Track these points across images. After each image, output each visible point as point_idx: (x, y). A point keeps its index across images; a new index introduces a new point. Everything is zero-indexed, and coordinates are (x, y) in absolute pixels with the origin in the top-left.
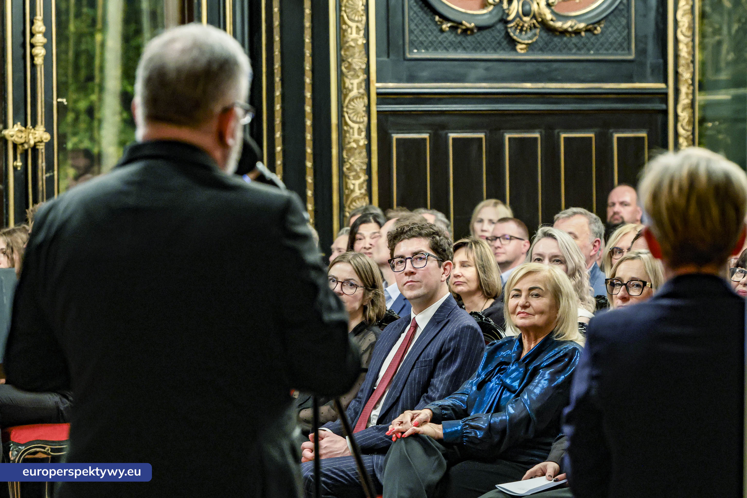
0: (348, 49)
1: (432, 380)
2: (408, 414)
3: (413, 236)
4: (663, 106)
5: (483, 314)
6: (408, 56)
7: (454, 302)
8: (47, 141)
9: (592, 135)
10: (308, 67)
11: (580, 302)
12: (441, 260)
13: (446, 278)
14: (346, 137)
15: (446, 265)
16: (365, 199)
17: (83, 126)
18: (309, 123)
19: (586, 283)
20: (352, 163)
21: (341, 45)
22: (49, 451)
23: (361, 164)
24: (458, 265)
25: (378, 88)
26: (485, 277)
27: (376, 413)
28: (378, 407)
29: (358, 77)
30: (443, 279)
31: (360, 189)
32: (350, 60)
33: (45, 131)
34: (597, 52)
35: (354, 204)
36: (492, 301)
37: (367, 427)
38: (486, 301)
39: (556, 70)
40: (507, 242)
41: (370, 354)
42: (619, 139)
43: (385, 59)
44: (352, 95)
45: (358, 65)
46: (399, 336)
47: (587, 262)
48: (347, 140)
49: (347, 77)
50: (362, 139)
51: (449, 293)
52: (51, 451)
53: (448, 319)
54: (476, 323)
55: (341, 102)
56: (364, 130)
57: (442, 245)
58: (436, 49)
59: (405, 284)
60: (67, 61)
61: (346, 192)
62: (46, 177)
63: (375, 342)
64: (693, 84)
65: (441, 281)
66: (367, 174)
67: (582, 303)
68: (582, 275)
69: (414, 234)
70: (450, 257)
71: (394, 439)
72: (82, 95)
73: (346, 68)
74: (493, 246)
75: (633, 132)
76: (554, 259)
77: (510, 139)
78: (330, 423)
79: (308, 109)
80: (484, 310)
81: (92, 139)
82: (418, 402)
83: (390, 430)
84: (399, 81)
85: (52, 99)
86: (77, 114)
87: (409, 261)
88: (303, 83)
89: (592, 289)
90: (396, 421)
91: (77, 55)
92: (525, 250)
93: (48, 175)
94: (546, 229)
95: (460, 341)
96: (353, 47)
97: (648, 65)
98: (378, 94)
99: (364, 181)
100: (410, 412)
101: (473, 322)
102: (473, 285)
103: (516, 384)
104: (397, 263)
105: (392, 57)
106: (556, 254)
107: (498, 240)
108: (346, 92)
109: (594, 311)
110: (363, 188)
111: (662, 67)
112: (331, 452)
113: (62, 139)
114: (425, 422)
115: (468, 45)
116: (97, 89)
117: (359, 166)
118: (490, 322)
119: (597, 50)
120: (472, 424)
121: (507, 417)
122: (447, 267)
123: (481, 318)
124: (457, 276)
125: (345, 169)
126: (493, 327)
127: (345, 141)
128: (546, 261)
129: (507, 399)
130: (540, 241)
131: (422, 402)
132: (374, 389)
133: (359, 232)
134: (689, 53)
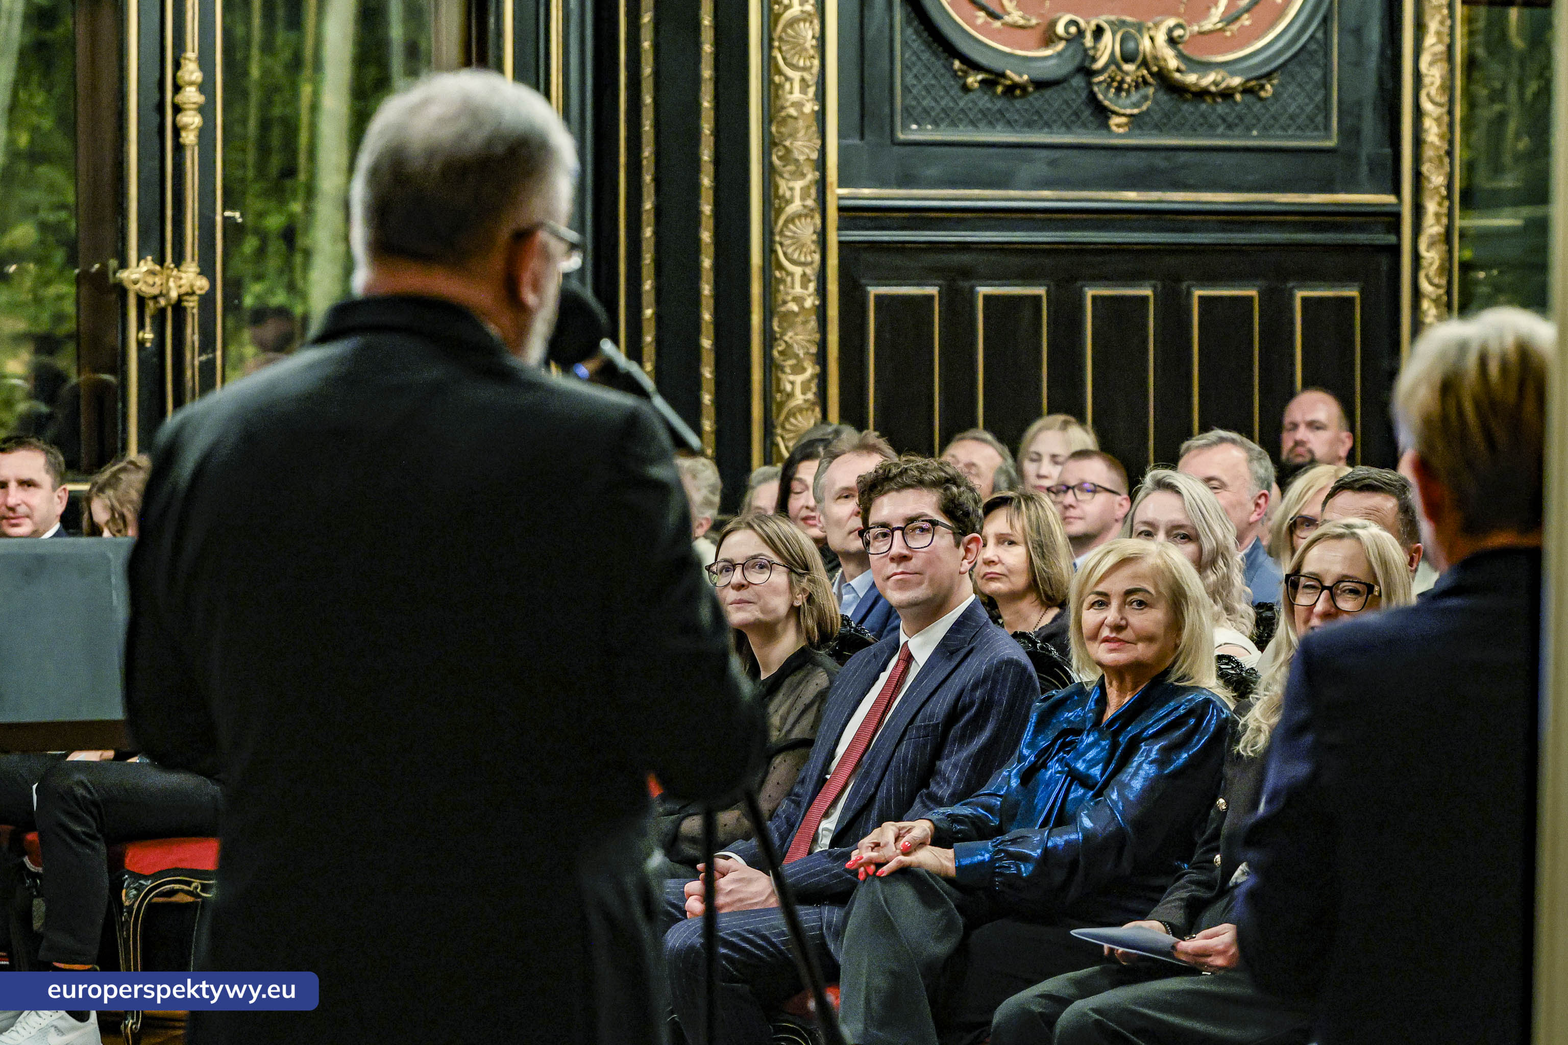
0: (784, 121)
1: (938, 763)
2: (889, 829)
3: (907, 486)
4: (1392, 239)
5: (1036, 637)
6: (901, 136)
7: (983, 613)
8: (203, 292)
9: (1253, 293)
10: (706, 155)
11: (1225, 615)
12: (960, 533)
13: (969, 567)
14: (778, 291)
15: (970, 542)
16: (813, 411)
17: (273, 263)
18: (707, 263)
19: (1238, 579)
20: (790, 341)
21: (770, 114)
22: (198, 890)
23: (808, 345)
24: (991, 542)
25: (841, 198)
26: (1043, 566)
27: (829, 825)
28: (832, 814)
29: (803, 175)
30: (962, 570)
31: (804, 393)
32: (787, 143)
33: (199, 274)
34: (1266, 130)
35: (792, 420)
36: (1054, 612)
37: (810, 852)
38: (1043, 610)
39: (1184, 166)
40: (1088, 496)
41: (819, 710)
42: (1305, 300)
43: (857, 141)
44: (791, 209)
45: (802, 153)
46: (876, 678)
47: (1240, 538)
48: (780, 298)
49: (782, 176)
50: (809, 296)
51: (973, 597)
52: (202, 890)
53: (971, 646)
54: (1026, 655)
55: (770, 225)
56: (813, 278)
57: (961, 504)
58: (954, 124)
59: (889, 578)
60: (244, 138)
61: (778, 396)
62: (201, 363)
63: (828, 688)
64: (1449, 196)
65: (960, 573)
66: (818, 364)
67: (1229, 617)
68: (1231, 563)
69: (909, 482)
70: (978, 527)
71: (862, 877)
72: (272, 204)
73: (780, 158)
74: (1061, 503)
75: (1332, 287)
76: (1175, 532)
77: (1095, 298)
78: (740, 844)
79: (706, 236)
80: (1040, 629)
81: (291, 288)
82: (910, 805)
83: (853, 858)
84: (883, 184)
85: (214, 211)
86: (264, 237)
87: (898, 534)
88: (696, 186)
89: (1248, 590)
90: (866, 841)
91: (265, 125)
92: (1120, 513)
93: (204, 358)
94: (1162, 473)
95: (993, 688)
96: (796, 118)
97: (1364, 159)
98: (841, 209)
99: (812, 377)
100: (893, 825)
101: (1018, 653)
102: (1020, 581)
103: (1096, 771)
104: (876, 538)
105: (868, 137)
106: (1180, 523)
107: (1070, 492)
108: (780, 204)
109: (1252, 633)
110: (810, 389)
111: (1389, 162)
112: (741, 900)
113: (234, 288)
114: (922, 844)
115: (1017, 117)
116: (301, 194)
117: (803, 347)
118: (1051, 652)
119: (1265, 128)
120: (1011, 849)
121: (1080, 835)
122: (972, 546)
123: (1034, 643)
124: (989, 563)
125: (775, 353)
126: (1058, 661)
127: (776, 301)
128: (1161, 536)
129: (1080, 800)
130: (1150, 497)
131: (917, 805)
132: (827, 779)
133: (798, 476)
134: (1441, 137)
